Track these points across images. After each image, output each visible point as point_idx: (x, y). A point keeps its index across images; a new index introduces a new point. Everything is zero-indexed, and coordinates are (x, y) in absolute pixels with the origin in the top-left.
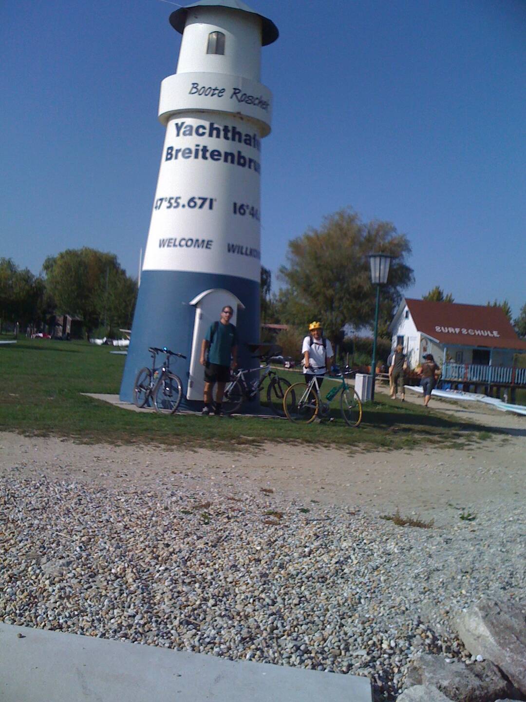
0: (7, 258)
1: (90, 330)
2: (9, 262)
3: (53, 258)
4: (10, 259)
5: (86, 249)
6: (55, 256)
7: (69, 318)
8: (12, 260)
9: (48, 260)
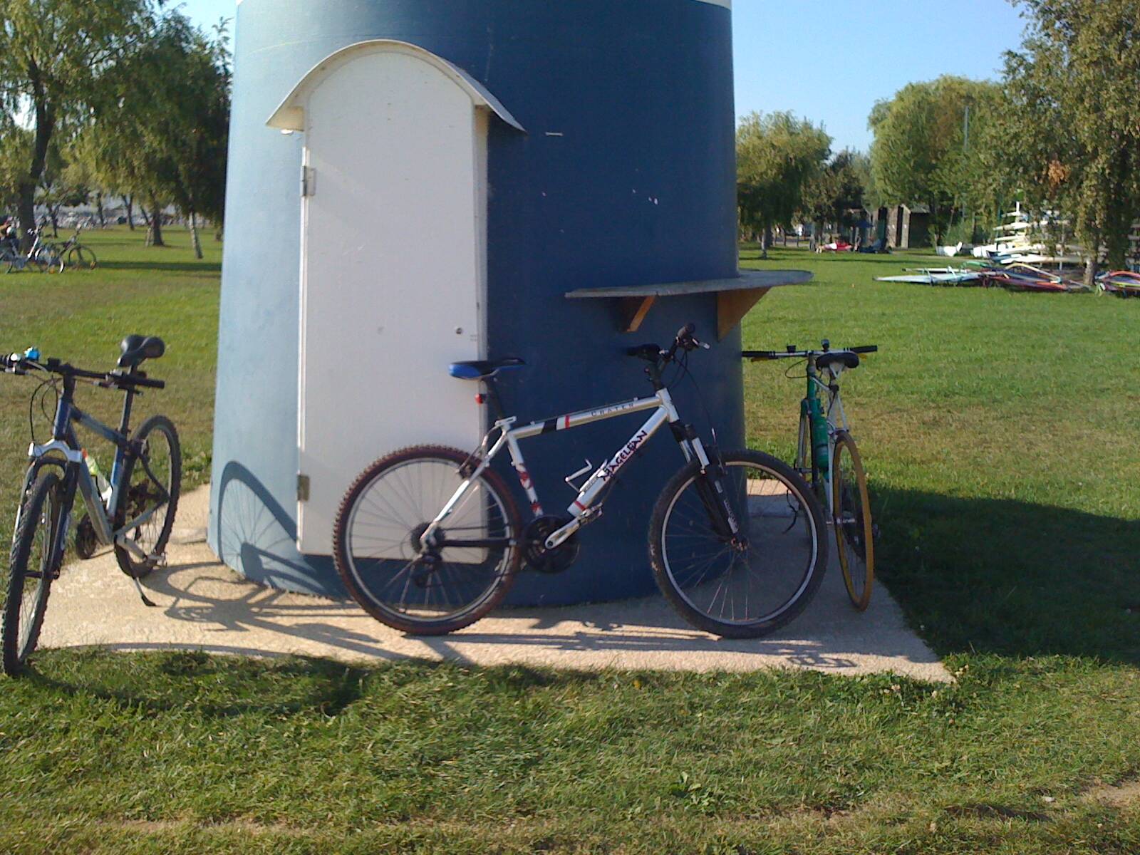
0: (784, 111)
1: (942, 230)
2: (787, 120)
3: (886, 103)
4: (788, 112)
5: (945, 80)
6: (890, 100)
7: (907, 211)
8: (793, 115)
9: (877, 108)
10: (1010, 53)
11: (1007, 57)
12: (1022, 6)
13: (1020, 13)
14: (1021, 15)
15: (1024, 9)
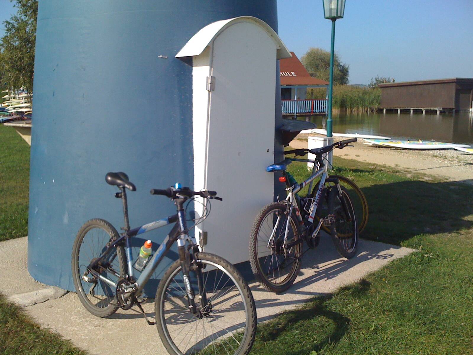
10: (7, 22)
11: (6, 23)
12: (15, 2)
13: (13, 5)
14: (14, 6)
15: (15, 3)
